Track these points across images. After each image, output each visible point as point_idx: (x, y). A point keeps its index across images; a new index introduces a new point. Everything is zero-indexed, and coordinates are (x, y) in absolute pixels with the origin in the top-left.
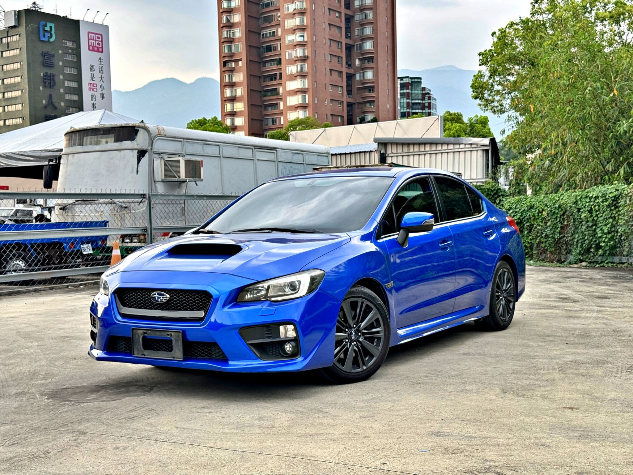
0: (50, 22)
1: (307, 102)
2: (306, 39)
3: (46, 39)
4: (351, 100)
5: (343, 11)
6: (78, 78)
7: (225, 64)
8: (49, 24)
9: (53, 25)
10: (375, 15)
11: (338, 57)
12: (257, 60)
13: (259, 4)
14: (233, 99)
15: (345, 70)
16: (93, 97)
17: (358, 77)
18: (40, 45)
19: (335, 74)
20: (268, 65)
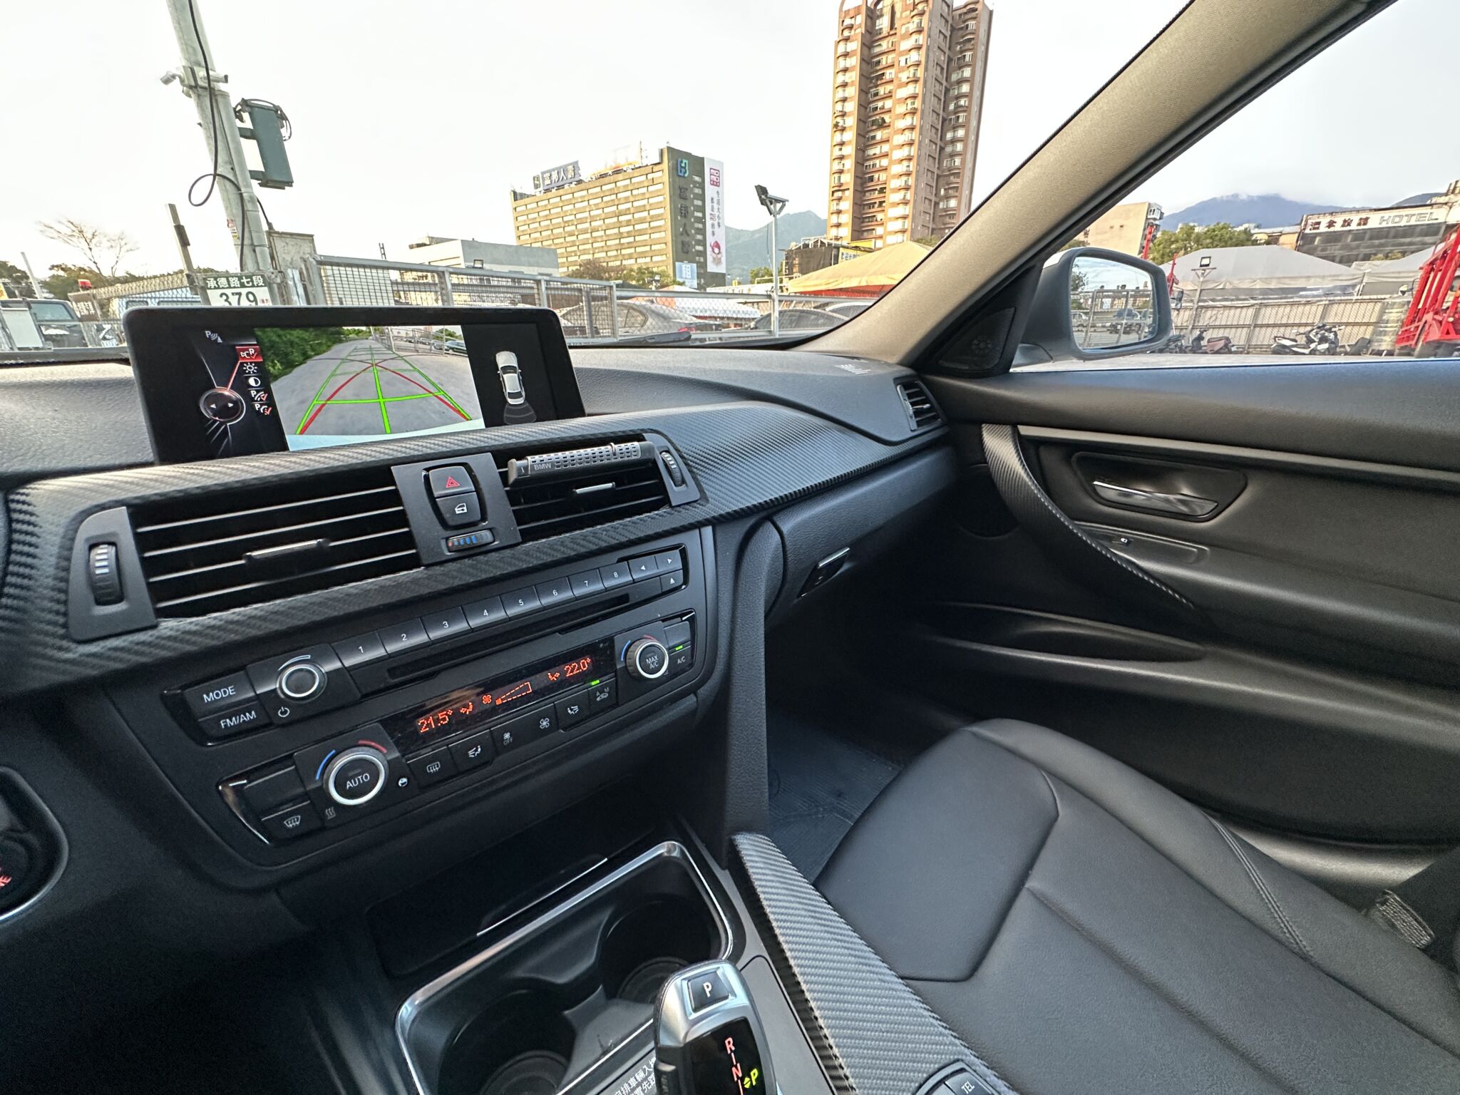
0: (686, 159)
1: (906, 227)
2: (911, 169)
3: (682, 174)
4: (934, 226)
5: (939, 142)
6: (702, 209)
7: (833, 192)
8: (684, 161)
9: (687, 162)
10: (965, 147)
11: (931, 186)
12: (859, 189)
13: (865, 137)
14: (838, 225)
15: (933, 199)
16: (713, 225)
17: (941, 205)
18: (677, 179)
19: (927, 201)
20: (867, 194)
